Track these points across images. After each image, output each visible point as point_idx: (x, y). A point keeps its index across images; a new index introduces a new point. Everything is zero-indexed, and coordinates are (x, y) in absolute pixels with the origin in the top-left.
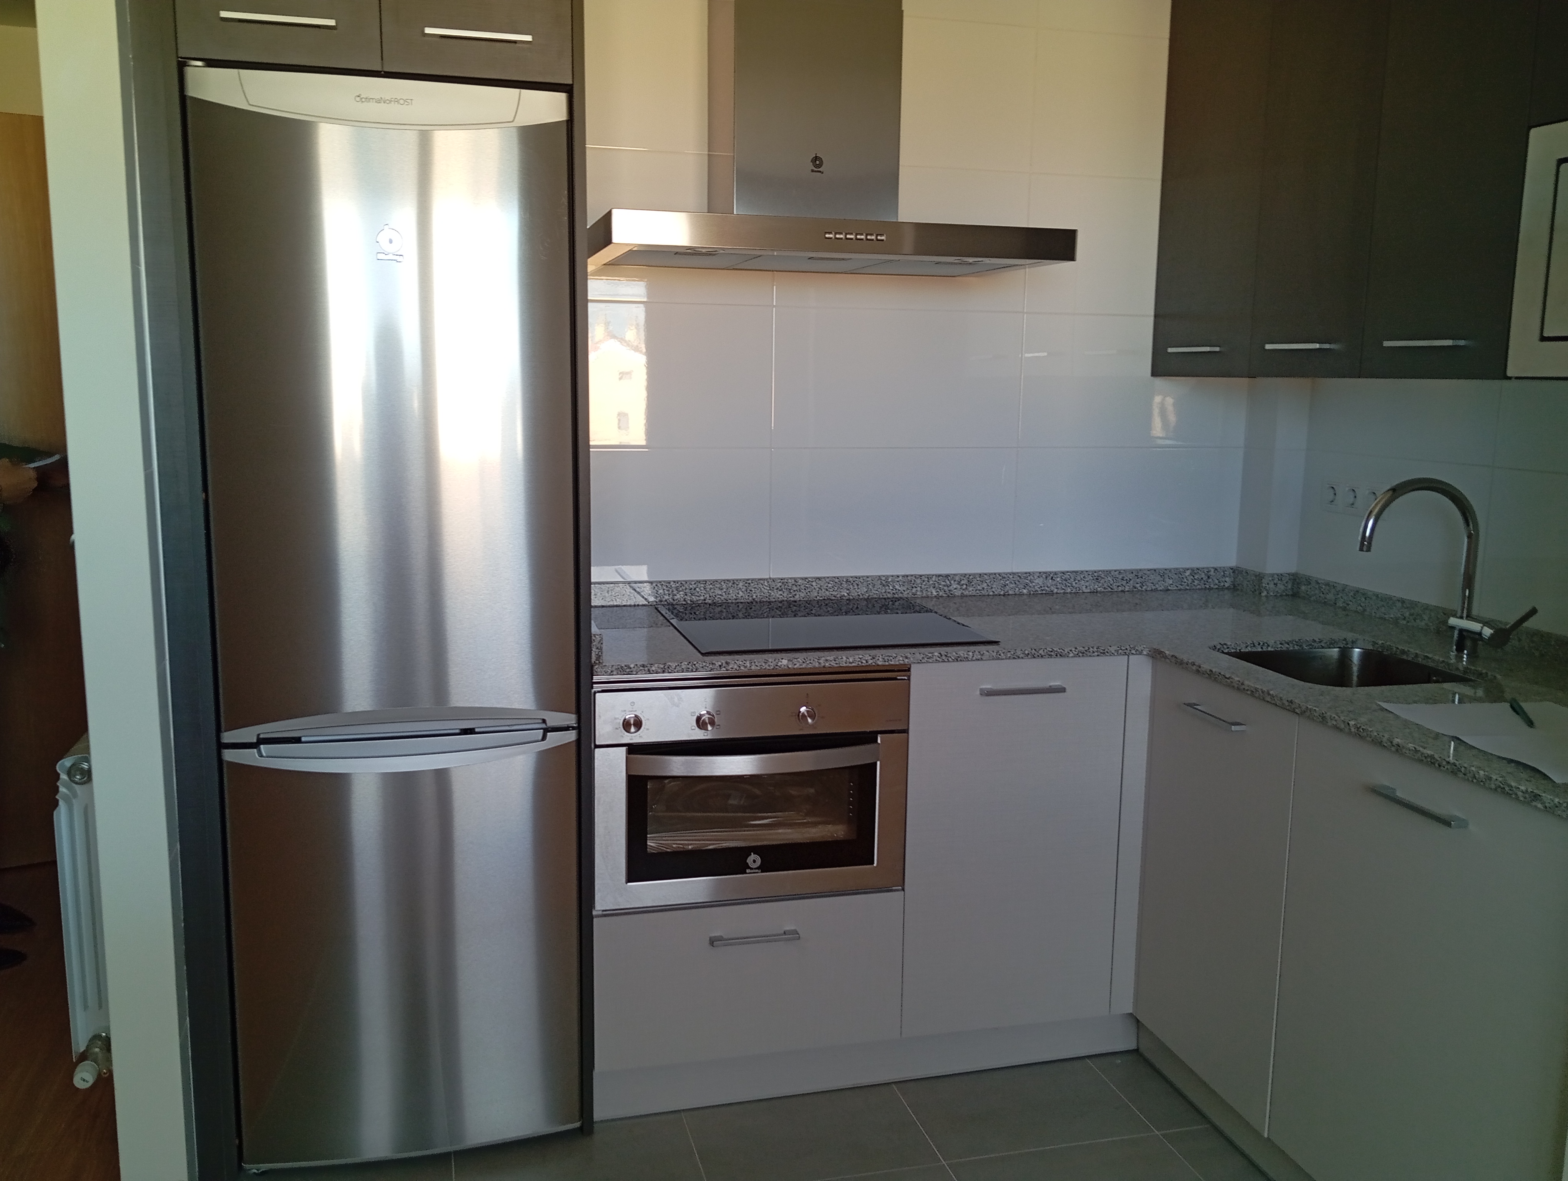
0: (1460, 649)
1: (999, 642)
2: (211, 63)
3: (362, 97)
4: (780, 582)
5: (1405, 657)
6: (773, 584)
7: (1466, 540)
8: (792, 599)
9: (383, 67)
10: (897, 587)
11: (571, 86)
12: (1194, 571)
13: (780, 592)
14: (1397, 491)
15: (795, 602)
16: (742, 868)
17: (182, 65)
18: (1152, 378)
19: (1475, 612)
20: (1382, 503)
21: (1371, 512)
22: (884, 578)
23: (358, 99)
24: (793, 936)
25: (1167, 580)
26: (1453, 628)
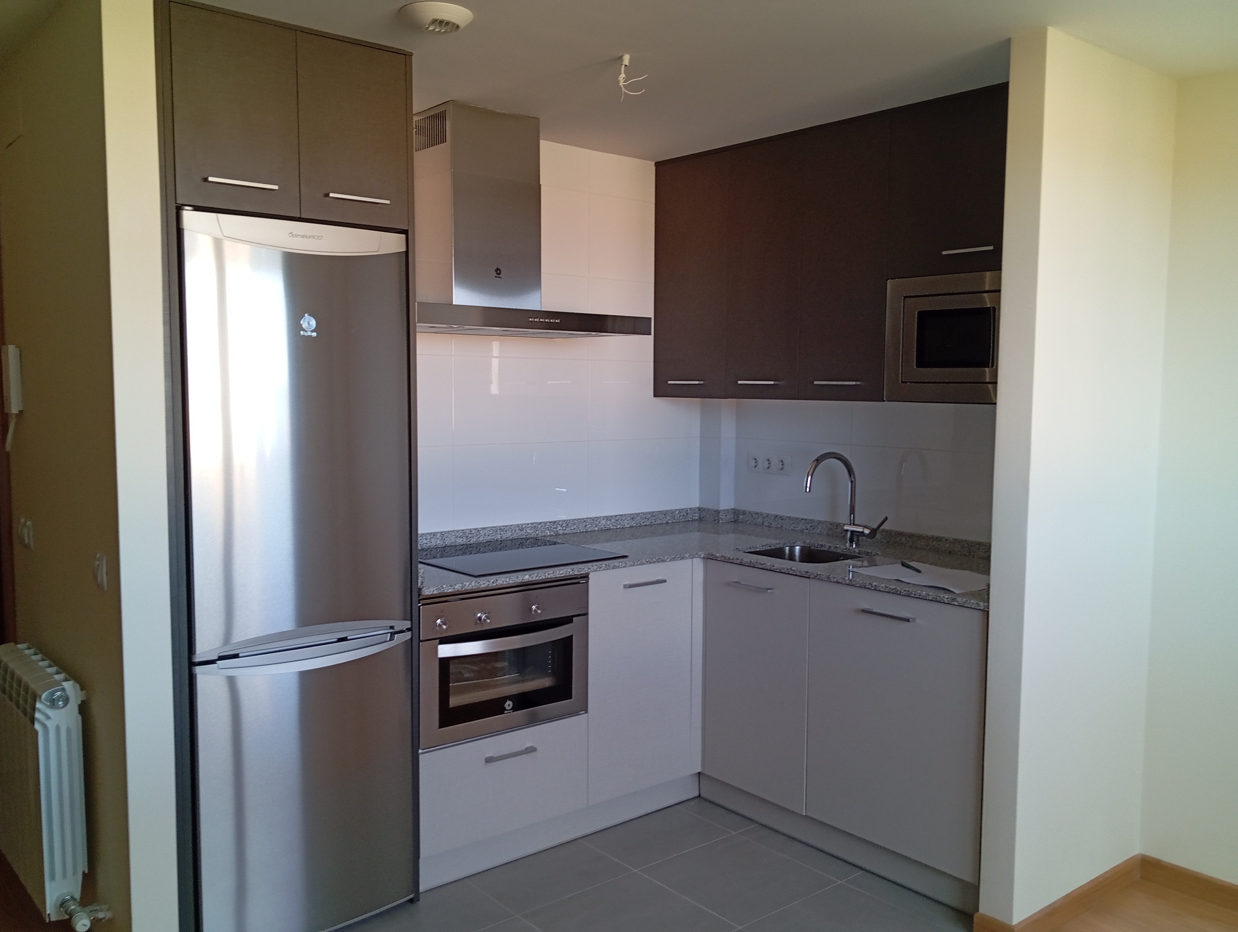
0: (851, 541)
1: (628, 556)
2: (197, 208)
3: (292, 234)
4: (461, 532)
5: (823, 548)
6: (457, 534)
7: (850, 484)
8: (469, 543)
9: (301, 215)
10: (528, 531)
11: (407, 230)
12: (680, 511)
13: (462, 539)
14: (818, 461)
15: (471, 544)
16: (502, 711)
17: (179, 209)
18: (654, 398)
19: (856, 523)
20: (813, 467)
21: (809, 473)
22: (520, 526)
23: (291, 235)
24: (531, 750)
25: (667, 517)
26: (847, 531)
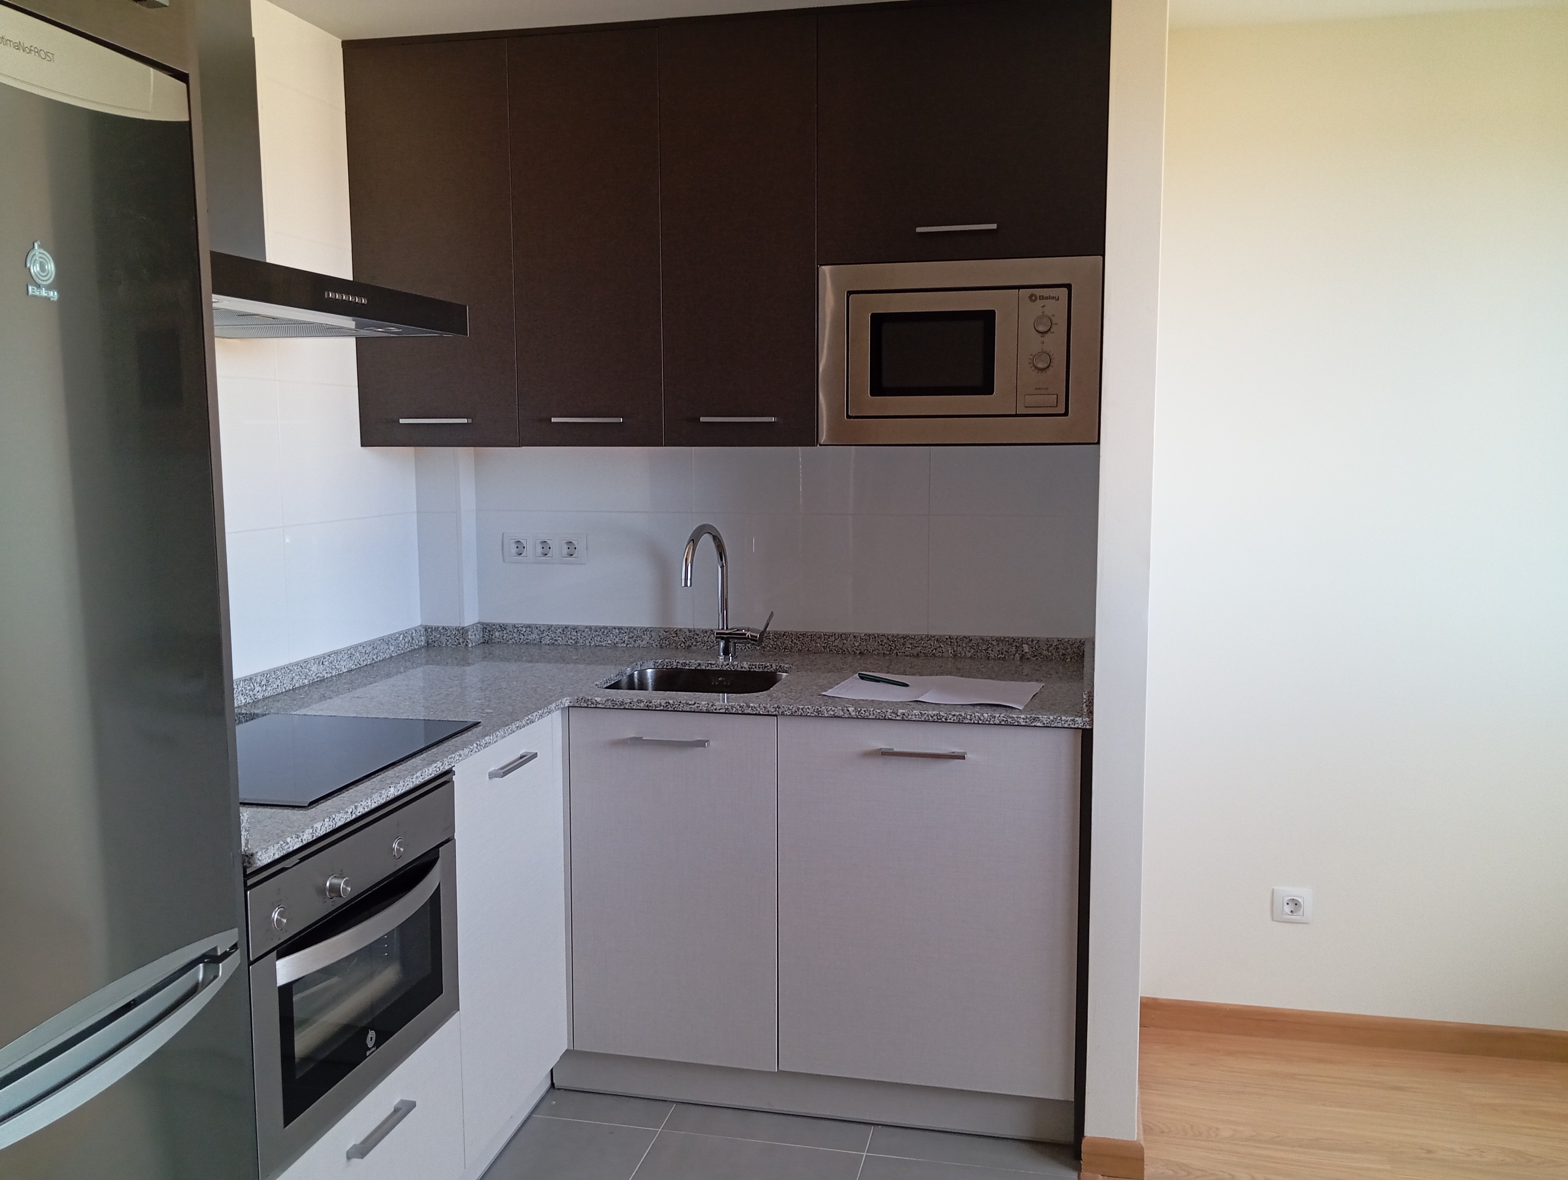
0: (726, 654)
1: (480, 722)
11: (188, 76)
16: (363, 1053)
24: (405, 1110)
